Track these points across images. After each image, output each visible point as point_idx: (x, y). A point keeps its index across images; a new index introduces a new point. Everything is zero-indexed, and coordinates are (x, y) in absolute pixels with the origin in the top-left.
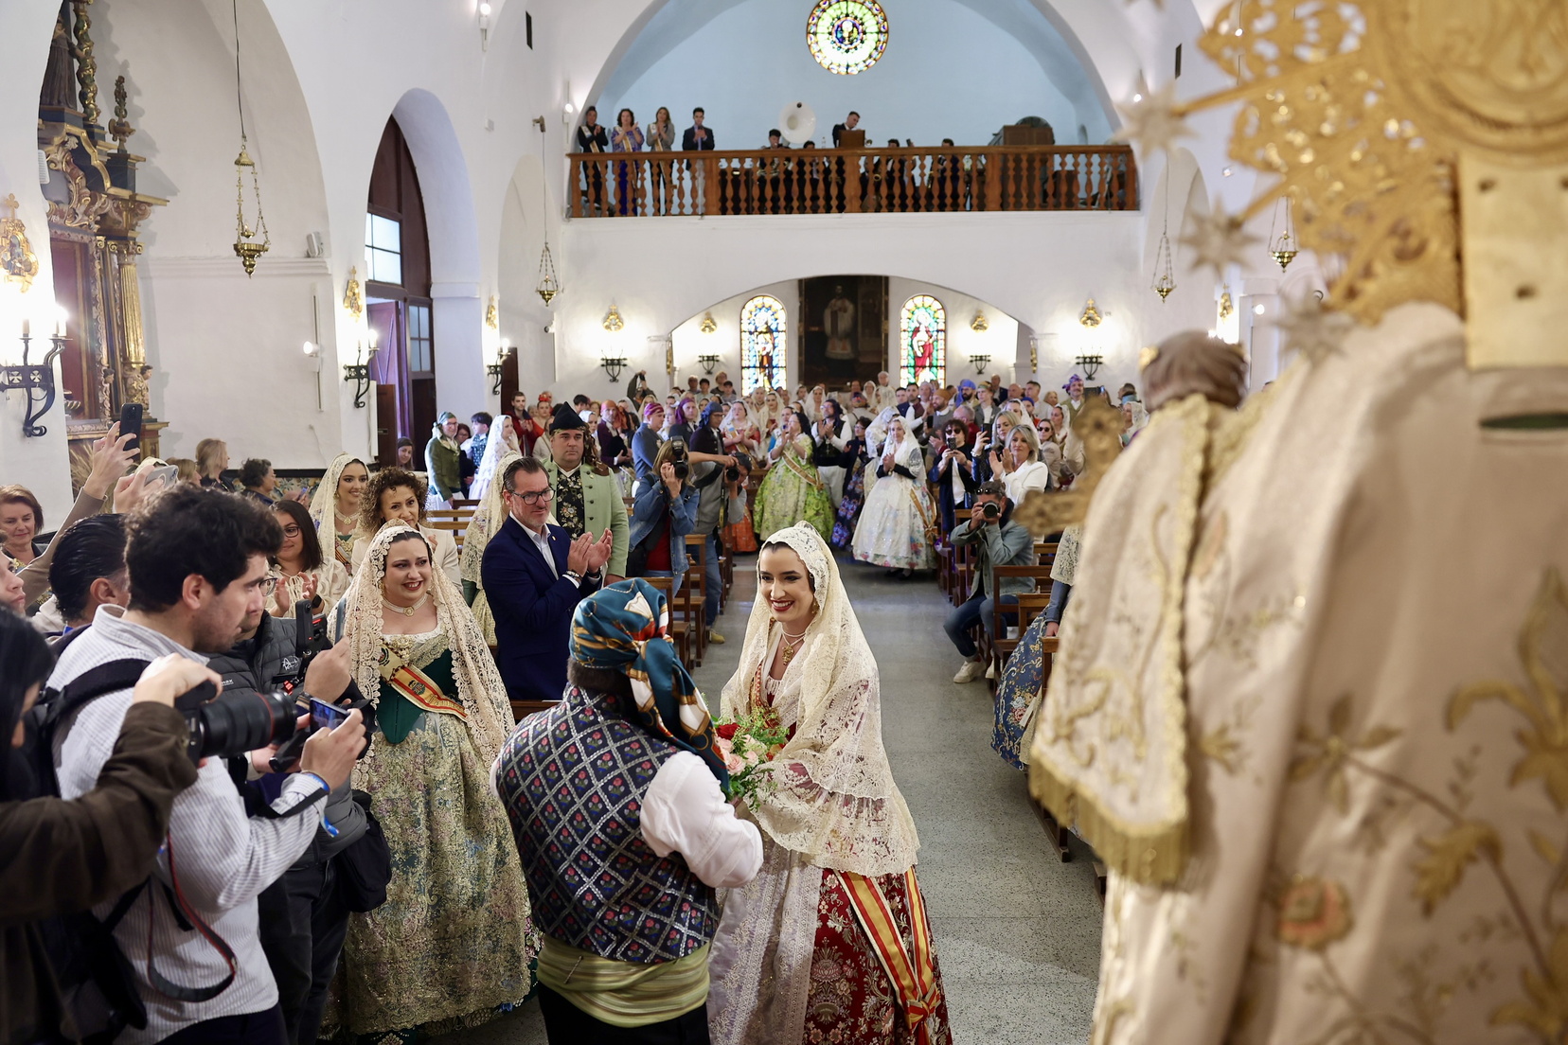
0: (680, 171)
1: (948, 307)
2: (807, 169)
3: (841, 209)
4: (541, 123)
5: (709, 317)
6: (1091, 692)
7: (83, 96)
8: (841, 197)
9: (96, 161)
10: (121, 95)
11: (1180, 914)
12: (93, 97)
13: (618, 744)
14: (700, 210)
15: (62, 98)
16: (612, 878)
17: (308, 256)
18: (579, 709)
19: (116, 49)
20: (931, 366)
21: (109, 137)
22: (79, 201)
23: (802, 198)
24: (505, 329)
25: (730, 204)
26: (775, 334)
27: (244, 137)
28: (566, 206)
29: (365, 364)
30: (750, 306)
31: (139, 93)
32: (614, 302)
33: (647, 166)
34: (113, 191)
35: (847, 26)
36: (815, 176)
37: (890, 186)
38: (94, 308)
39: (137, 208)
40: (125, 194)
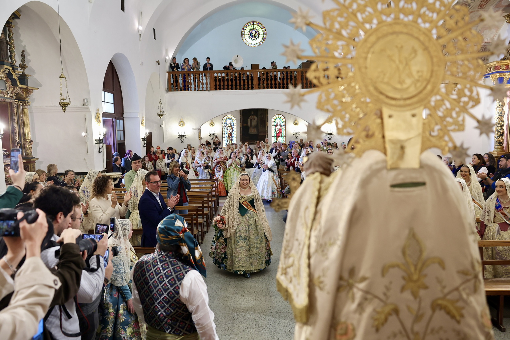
0: (202, 77)
1: (286, 118)
2: (242, 76)
3: (252, 88)
4: (158, 63)
5: (212, 122)
6: (290, 261)
7: (11, 56)
8: (252, 84)
9: (15, 77)
10: (23, 56)
11: (308, 332)
12: (14, 57)
13: (173, 267)
14: (208, 89)
15: (4, 57)
16: (169, 310)
17: (84, 105)
18: (160, 256)
19: (22, 41)
20: (281, 136)
21: (19, 69)
22: (9, 89)
23: (240, 85)
24: (147, 127)
25: (218, 87)
26: (233, 127)
27: (62, 69)
28: (167, 88)
29: (102, 139)
30: (225, 118)
31: (29, 55)
32: (182, 117)
33: (192, 75)
34: (20, 86)
35: (254, 32)
36: (244, 78)
37: (267, 81)
38: (14, 123)
39: (28, 91)
40: (24, 87)
